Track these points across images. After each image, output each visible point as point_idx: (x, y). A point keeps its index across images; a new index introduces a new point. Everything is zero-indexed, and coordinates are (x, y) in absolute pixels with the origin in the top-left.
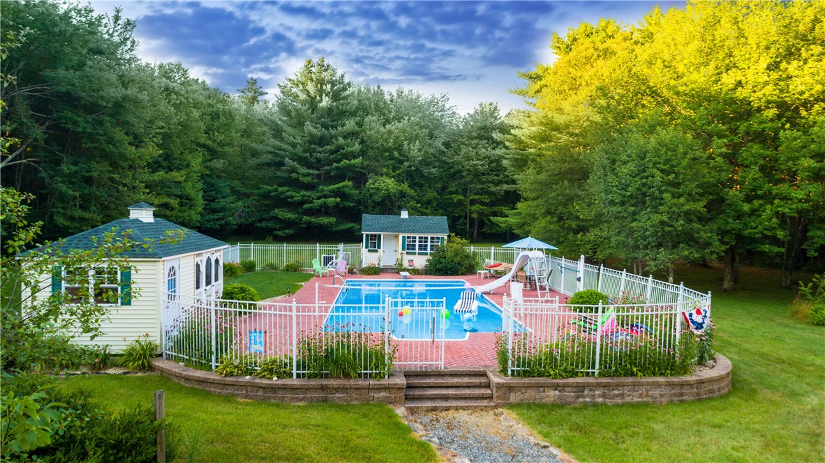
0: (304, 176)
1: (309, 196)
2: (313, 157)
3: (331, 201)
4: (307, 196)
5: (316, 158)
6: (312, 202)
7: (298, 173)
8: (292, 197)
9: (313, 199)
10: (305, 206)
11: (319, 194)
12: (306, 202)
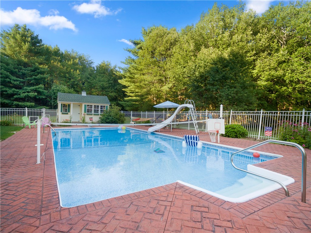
0: (15, 81)
1: (18, 92)
2: (20, 72)
3: (32, 94)
4: (16, 91)
5: (22, 73)
6: (20, 95)
7: (10, 79)
8: (6, 91)
9: (20, 93)
10: (15, 97)
11: (24, 91)
12: (16, 94)
